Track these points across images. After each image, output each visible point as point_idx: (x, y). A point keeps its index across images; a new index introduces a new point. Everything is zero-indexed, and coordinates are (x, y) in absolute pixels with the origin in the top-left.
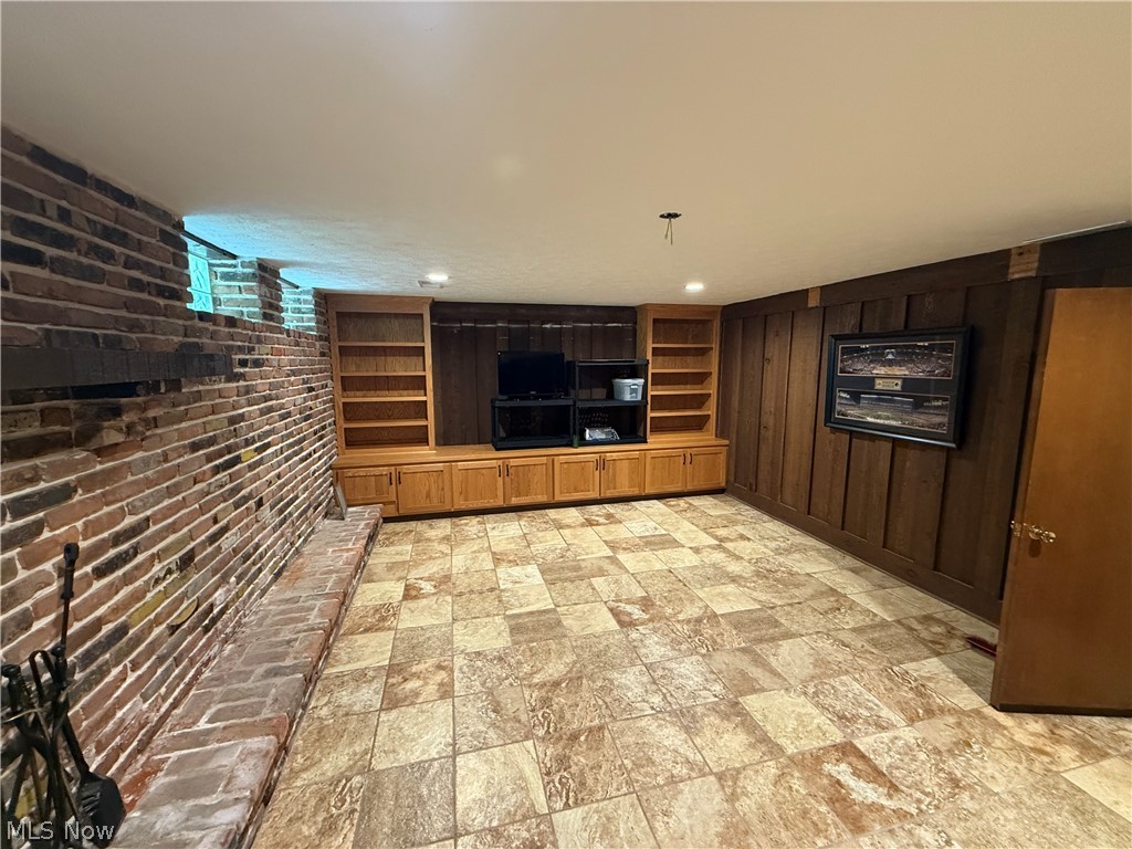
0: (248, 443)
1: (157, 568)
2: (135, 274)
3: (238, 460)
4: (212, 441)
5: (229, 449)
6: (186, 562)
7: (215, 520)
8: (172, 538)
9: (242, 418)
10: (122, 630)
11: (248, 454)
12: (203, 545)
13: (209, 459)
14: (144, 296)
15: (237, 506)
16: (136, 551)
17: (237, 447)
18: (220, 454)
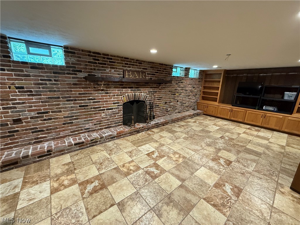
0: (177, 93)
1: (163, 102)
2: (166, 73)
3: (175, 94)
4: (172, 91)
5: (174, 93)
6: (166, 103)
7: (170, 100)
8: (165, 100)
9: (177, 89)
10: (158, 105)
11: (177, 94)
12: (168, 102)
13: (171, 93)
14: (167, 75)
15: (174, 100)
16: (161, 99)
17: (175, 93)
18: (173, 93)
